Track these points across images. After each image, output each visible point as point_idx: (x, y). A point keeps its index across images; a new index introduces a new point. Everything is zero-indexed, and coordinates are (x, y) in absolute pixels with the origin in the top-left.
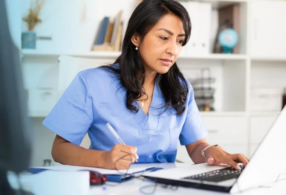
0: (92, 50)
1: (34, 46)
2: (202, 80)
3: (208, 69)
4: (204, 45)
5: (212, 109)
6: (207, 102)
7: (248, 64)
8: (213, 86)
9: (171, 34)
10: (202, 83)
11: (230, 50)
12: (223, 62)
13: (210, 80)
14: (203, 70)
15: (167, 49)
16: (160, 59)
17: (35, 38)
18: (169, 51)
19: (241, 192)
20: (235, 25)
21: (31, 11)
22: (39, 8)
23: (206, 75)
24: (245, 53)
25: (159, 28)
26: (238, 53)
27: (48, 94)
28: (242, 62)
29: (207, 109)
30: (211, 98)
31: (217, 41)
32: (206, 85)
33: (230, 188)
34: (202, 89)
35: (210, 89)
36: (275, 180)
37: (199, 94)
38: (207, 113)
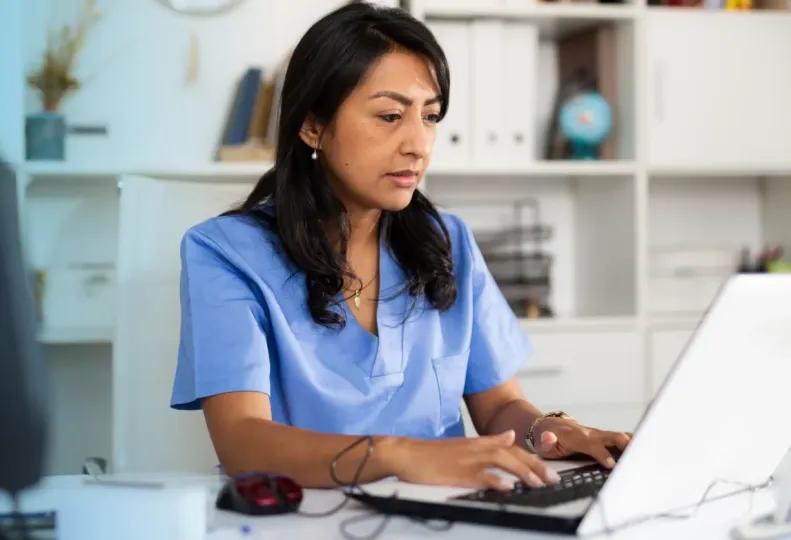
0: (218, 158)
1: (58, 153)
2: (516, 233)
3: (533, 204)
4: (519, 138)
5: (546, 312)
6: (532, 292)
7: (642, 186)
8: (546, 247)
9: (407, 102)
10: (519, 241)
11: (591, 150)
12: (573, 183)
13: (539, 232)
14: (518, 205)
15: (402, 144)
16: (388, 174)
17: (61, 129)
18: (408, 149)
19: (608, 531)
20: (604, 81)
21: (49, 58)
22: (71, 48)
23: (527, 219)
24: (631, 156)
25: (374, 92)
26: (613, 156)
27: (100, 280)
28: (624, 182)
29: (534, 311)
30: (544, 281)
31: (554, 125)
32: (528, 247)
33: (578, 520)
34: (519, 257)
35: (538, 257)
36: (699, 499)
37: (510, 270)
38: (534, 323)
